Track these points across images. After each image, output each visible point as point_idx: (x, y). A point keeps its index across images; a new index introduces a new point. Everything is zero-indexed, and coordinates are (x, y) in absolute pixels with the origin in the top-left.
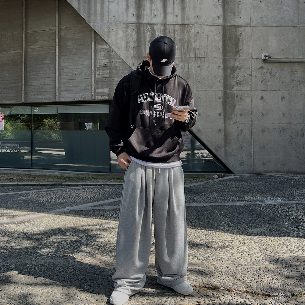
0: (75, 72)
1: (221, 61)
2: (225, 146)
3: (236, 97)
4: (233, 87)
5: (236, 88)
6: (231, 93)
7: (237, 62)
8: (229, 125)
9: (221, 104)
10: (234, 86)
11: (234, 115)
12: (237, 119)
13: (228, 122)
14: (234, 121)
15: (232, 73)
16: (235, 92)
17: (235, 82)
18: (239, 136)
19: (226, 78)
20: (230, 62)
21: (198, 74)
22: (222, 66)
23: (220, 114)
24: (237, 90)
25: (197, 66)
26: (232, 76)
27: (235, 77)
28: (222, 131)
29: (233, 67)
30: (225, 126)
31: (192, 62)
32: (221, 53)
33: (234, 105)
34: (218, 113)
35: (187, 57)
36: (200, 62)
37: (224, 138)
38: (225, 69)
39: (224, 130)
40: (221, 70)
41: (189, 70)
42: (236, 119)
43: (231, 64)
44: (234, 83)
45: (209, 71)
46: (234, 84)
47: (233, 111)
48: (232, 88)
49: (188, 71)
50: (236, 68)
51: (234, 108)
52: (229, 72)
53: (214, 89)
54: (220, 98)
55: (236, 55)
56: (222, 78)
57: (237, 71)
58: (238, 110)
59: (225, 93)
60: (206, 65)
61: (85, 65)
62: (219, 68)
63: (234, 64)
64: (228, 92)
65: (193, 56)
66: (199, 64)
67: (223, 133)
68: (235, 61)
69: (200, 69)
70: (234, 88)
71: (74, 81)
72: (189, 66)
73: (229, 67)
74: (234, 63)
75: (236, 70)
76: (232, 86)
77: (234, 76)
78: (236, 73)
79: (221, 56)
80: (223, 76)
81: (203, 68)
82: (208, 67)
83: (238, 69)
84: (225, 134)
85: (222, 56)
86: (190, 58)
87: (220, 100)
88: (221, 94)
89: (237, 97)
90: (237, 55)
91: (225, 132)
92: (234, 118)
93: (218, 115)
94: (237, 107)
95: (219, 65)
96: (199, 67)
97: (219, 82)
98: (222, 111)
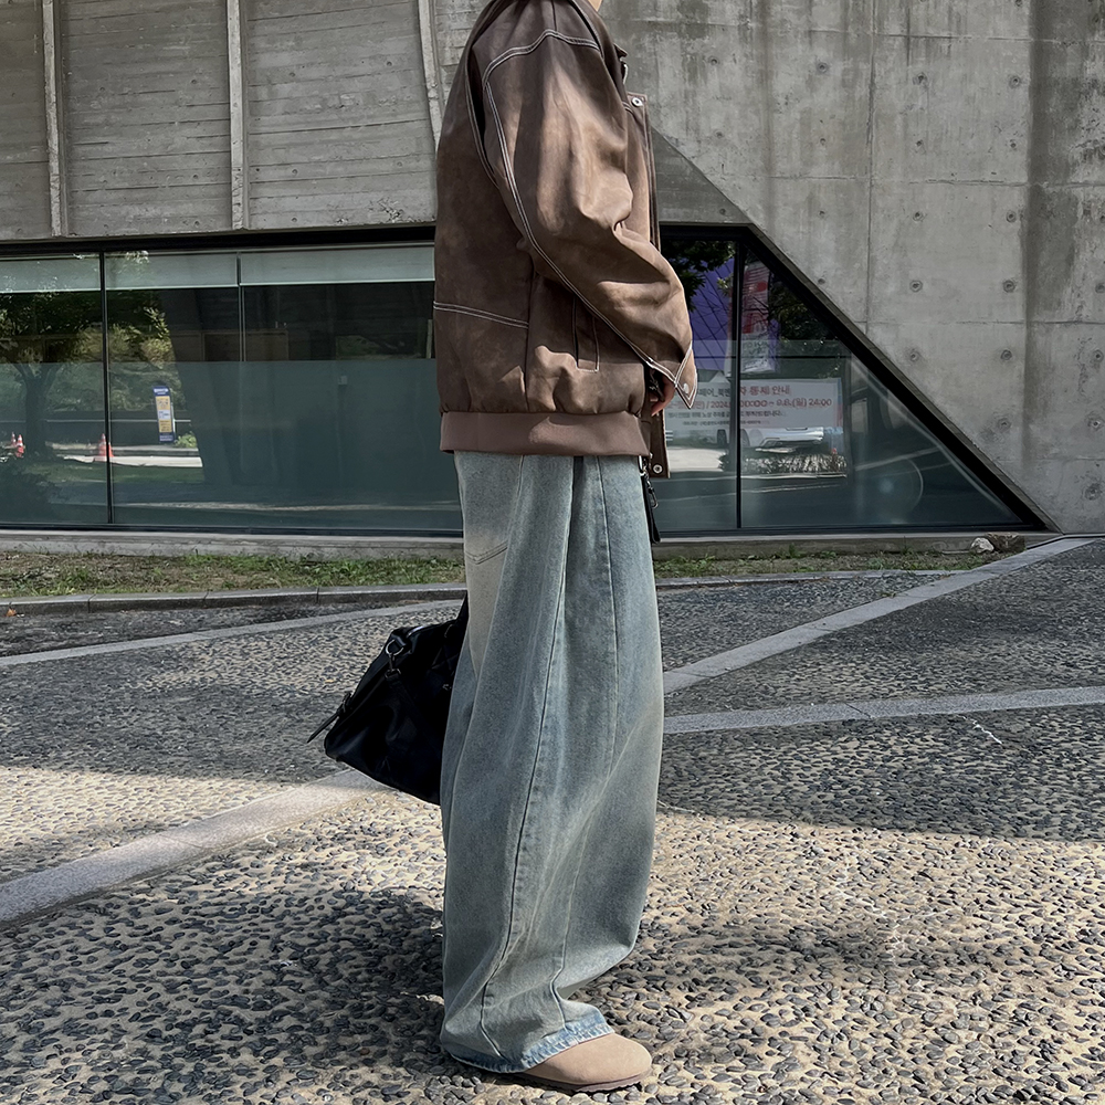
0: (339, 95)
1: (1026, 54)
2: (1027, 419)
3: (1080, 212)
4: (1068, 168)
5: (1081, 175)
6: (1060, 195)
7: (1093, 60)
8: (1048, 331)
9: (1016, 243)
10: (1075, 164)
11: (1069, 290)
12: (1081, 307)
13: (1042, 316)
14: (1067, 313)
15: (1071, 108)
16: (1080, 193)
17: (1082, 150)
18: (1087, 377)
19: (1042, 128)
20: (1063, 62)
21: (916, 109)
22: (1026, 76)
23: (1009, 286)
24: (1086, 184)
25: (910, 77)
26: (1068, 121)
27: (1084, 125)
28: (1014, 357)
29: (1076, 82)
30: (1029, 337)
31: (891, 58)
32: (1026, 20)
33: (1072, 249)
34: (999, 281)
35: (870, 32)
36: (927, 56)
37: (1023, 386)
38: (1040, 89)
39: (1024, 352)
40: (1023, 94)
41: (877, 92)
42: (1077, 304)
43: (1065, 70)
44: (1074, 151)
45: (970, 100)
46: (1077, 157)
47: (1067, 275)
48: (1067, 174)
49: (871, 98)
50: (1085, 88)
51: (1070, 260)
52: (1055, 103)
53: (987, 179)
54: (1011, 217)
55: (1093, 31)
56: (1024, 131)
57: (1094, 99)
58: (1086, 266)
59: (1036, 196)
60: (956, 72)
61: (389, 59)
62: (1013, 87)
63: (1082, 68)
64: (1051, 190)
65: (894, 28)
66: (920, 67)
67: (1020, 366)
68: (1087, 57)
69: (926, 87)
70: (1074, 172)
71: (334, 136)
72: (873, 75)
73: (1057, 83)
74: (1082, 65)
75: (1087, 94)
76: (1067, 163)
77: (1078, 121)
78: (1085, 110)
79: (1024, 31)
80: (1031, 122)
81: (939, 83)
82: (966, 78)
83: (1095, 91)
84: (1027, 368)
85: (1030, 33)
86: (881, 37)
87: (1012, 225)
88: (1017, 200)
89: (1087, 212)
90: (1095, 29)
91: (1028, 359)
92: (1070, 300)
93: (999, 288)
94: (1084, 257)
95: (1013, 72)
96: (921, 78)
97: (1013, 145)
98: (1019, 271)
